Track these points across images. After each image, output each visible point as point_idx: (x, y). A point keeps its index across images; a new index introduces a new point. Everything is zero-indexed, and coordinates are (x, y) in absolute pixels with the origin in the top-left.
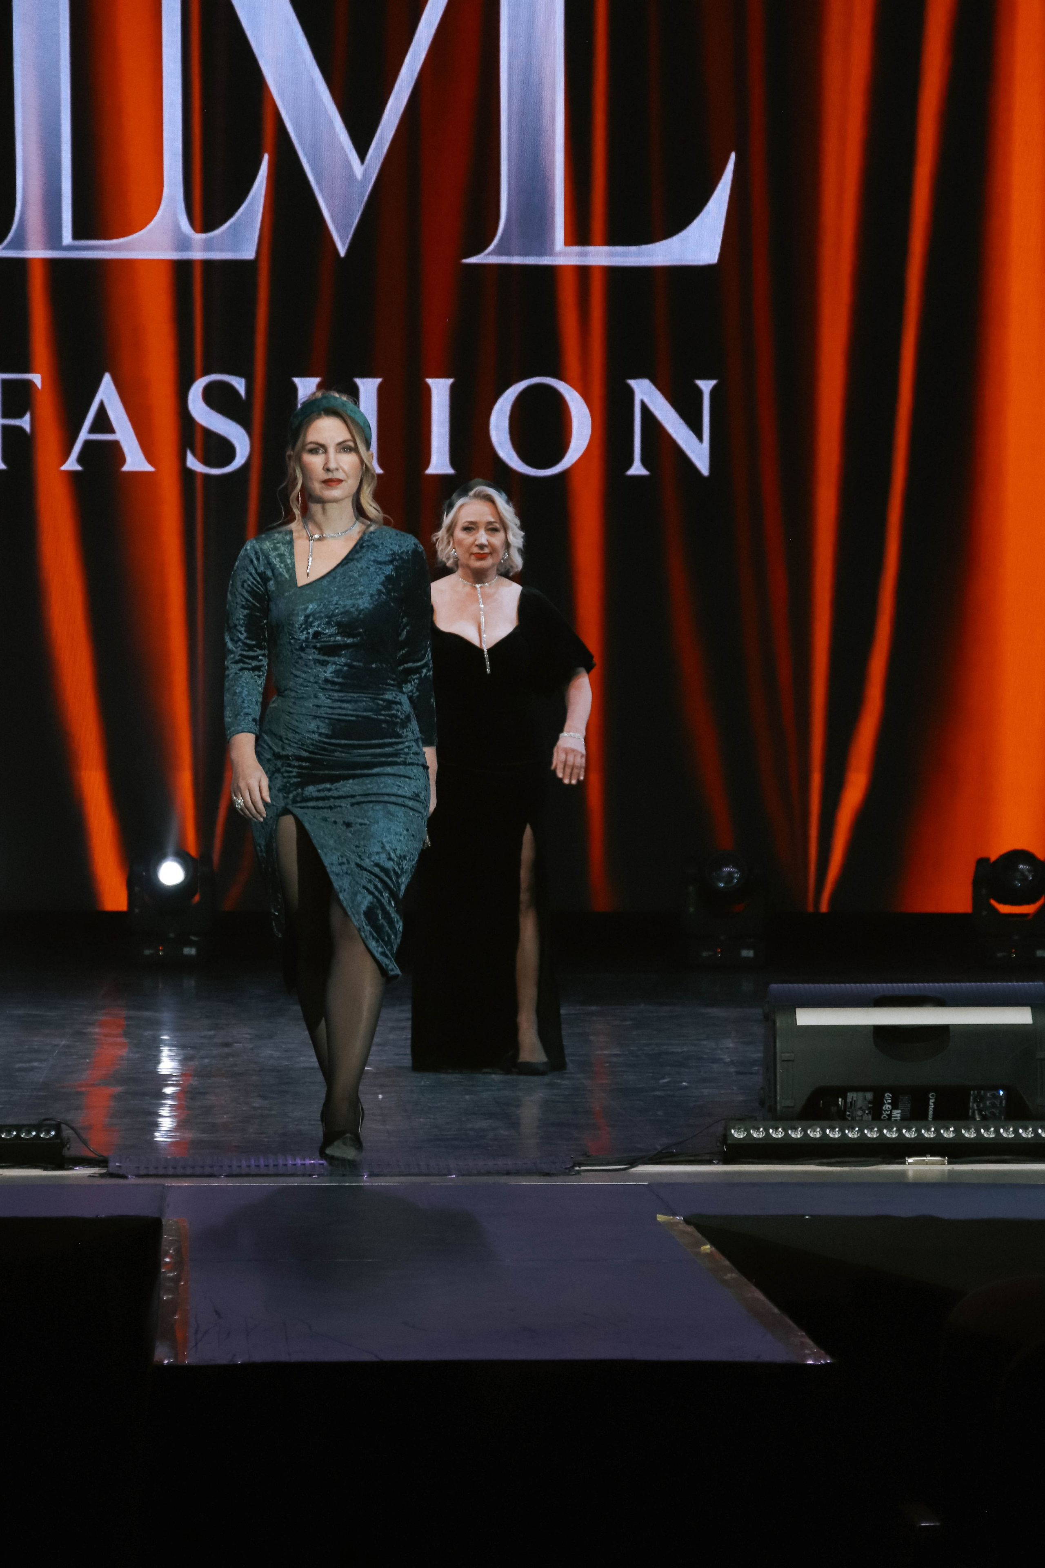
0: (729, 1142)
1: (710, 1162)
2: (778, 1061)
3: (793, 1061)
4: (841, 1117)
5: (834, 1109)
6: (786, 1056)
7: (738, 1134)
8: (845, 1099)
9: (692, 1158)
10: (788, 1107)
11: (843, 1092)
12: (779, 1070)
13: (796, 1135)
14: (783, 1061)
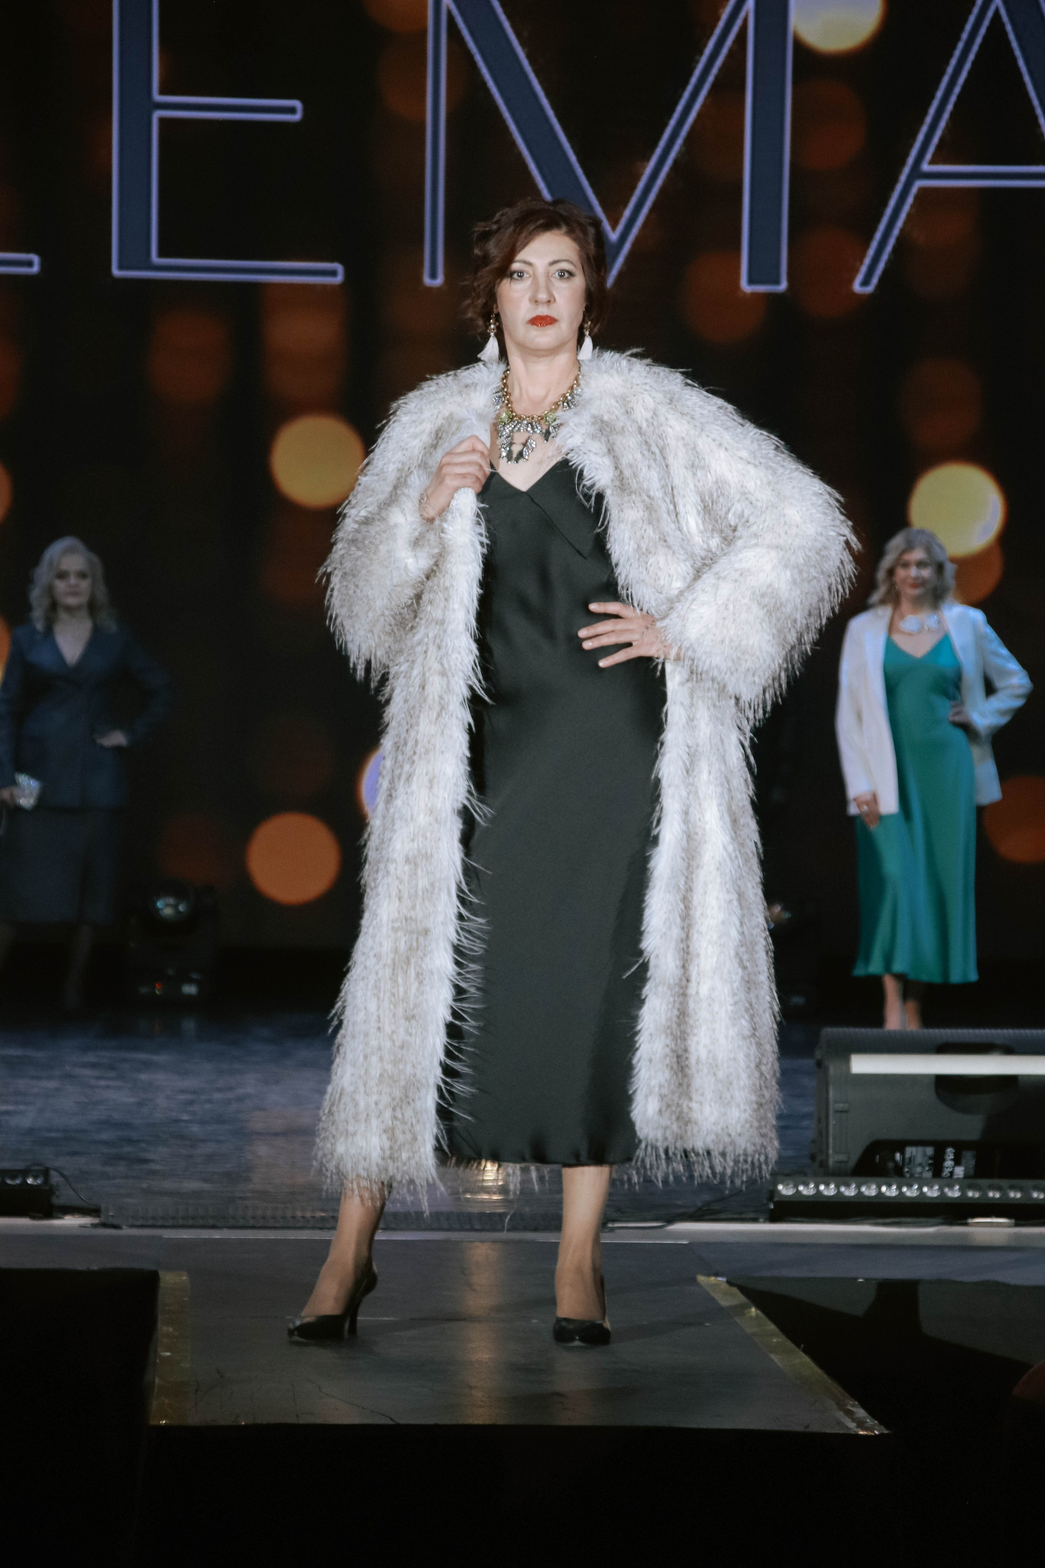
0: (776, 1199)
1: (755, 1220)
2: (831, 1112)
3: (846, 1112)
4: (898, 1173)
5: (891, 1165)
6: (840, 1106)
7: (785, 1190)
8: (903, 1153)
9: (735, 1216)
10: (841, 1162)
11: (901, 1145)
12: (832, 1122)
13: (850, 1192)
14: (836, 1112)
